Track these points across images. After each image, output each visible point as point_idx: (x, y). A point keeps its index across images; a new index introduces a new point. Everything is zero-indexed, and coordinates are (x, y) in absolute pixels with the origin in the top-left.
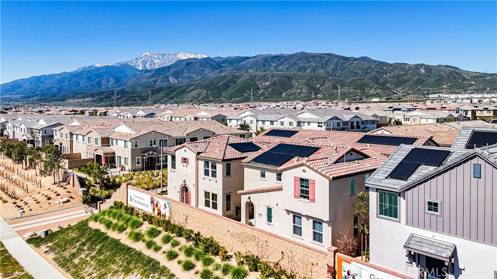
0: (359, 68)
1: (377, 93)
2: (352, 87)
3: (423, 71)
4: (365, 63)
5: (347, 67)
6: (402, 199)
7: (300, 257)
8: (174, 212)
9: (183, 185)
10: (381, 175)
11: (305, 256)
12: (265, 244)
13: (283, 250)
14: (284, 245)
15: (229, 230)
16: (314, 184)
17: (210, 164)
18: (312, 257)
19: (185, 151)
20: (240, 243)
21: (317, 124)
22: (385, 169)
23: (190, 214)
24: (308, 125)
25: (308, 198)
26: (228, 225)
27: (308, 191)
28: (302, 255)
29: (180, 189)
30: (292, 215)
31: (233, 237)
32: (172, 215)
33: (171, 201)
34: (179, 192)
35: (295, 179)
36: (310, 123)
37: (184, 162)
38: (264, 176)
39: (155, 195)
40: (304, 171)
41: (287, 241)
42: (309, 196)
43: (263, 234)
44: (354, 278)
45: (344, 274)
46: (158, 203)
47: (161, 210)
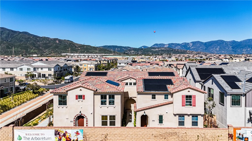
0: (23, 38)
1: (35, 52)
2: (19, 48)
3: (57, 42)
4: (26, 35)
5: (15, 37)
6: (242, 97)
7: (210, 135)
8: (89, 135)
9: (78, 116)
10: (227, 88)
11: (214, 134)
12: (184, 135)
13: (198, 135)
14: (199, 131)
15: (153, 134)
16: (195, 97)
17: (108, 96)
18: (218, 133)
19: (81, 90)
20: (163, 139)
21: (48, 69)
22: (225, 85)
23: (110, 133)
24: (41, 70)
25: (191, 105)
26: (152, 131)
27: (191, 101)
28: (212, 133)
29: (74, 118)
30: (178, 116)
31: (157, 137)
32: (87, 138)
33: (85, 128)
34: (73, 121)
35: (183, 96)
36: (43, 68)
37: (79, 98)
38: (155, 98)
39: (61, 127)
40: (189, 91)
41: (201, 129)
42: (192, 104)
43: (183, 129)
44: (242, 136)
45: (237, 135)
46: (66, 133)
47: (70, 138)
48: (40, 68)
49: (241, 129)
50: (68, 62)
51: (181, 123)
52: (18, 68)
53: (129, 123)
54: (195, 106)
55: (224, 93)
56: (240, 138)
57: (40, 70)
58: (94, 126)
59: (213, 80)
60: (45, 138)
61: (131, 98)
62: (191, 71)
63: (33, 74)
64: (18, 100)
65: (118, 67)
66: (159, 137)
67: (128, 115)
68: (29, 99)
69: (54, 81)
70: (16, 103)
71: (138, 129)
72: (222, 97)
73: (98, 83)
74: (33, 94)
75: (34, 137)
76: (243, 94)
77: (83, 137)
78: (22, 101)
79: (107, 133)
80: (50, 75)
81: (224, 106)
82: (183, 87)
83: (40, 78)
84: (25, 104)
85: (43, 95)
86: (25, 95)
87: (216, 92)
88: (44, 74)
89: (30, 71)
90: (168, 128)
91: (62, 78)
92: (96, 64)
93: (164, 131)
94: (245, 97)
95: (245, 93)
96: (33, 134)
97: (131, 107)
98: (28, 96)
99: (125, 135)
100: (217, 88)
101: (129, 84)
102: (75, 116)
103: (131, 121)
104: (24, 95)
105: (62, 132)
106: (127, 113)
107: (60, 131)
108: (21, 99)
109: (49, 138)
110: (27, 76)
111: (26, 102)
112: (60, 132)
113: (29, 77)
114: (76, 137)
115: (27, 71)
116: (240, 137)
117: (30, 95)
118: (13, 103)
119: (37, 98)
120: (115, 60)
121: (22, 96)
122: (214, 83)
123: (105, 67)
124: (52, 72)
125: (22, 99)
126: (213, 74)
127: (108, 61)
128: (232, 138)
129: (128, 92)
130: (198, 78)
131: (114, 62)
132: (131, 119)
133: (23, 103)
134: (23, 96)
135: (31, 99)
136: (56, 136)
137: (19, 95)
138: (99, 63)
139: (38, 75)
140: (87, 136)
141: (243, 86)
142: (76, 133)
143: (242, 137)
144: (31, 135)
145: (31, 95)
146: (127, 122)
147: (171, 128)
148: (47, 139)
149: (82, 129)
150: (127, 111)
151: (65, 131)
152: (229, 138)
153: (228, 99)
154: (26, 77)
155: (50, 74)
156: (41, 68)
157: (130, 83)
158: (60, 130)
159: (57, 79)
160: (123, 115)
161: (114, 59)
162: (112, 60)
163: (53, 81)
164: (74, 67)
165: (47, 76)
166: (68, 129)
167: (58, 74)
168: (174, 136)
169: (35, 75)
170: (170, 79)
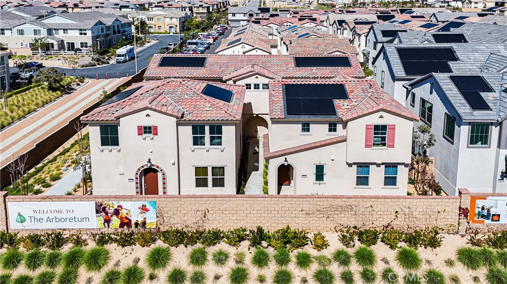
6: (494, 127)
7: (422, 210)
8: (169, 212)
9: (145, 168)
10: (463, 108)
11: (429, 207)
12: (368, 210)
13: (396, 210)
14: (399, 203)
15: (304, 209)
16: (394, 129)
17: (207, 128)
18: (438, 205)
19: (148, 115)
20: (325, 219)
21: (79, 31)
22: (458, 101)
23: (213, 208)
24: (64, 33)
25: (384, 145)
26: (301, 203)
27: (385, 137)
28: (425, 207)
29: (137, 174)
30: (356, 166)
31: (312, 215)
32: (165, 218)
33: (161, 199)
34: (134, 179)
35: (368, 127)
36: (67, 30)
37: (145, 132)
38: (308, 130)
39: (109, 197)
40: (381, 117)
41: (404, 198)
42: (386, 142)
43: (365, 200)
44: (488, 211)
45: (477, 210)
46: (120, 208)
47: (130, 218)
48: (61, 29)
49: (487, 198)
50: (123, 10)
51: (362, 181)
52: (15, 30)
53: (253, 172)
54: (392, 146)
55: (455, 118)
56: (483, 216)
57: (61, 35)
58: (179, 194)
59: (432, 84)
60: (75, 218)
61: (257, 115)
62: (385, 54)
63: (48, 43)
64: (18, 107)
65: (229, 22)
66: (315, 215)
67: (250, 152)
68: (41, 103)
69: (93, 59)
70: (14, 114)
71: (273, 199)
72: (449, 125)
73: (186, 96)
74: (50, 92)
75: (51, 216)
76: (496, 122)
77: (157, 217)
78: (26, 109)
79: (207, 207)
80: (84, 45)
81: (453, 144)
82: (368, 106)
83: (62, 52)
84: (35, 114)
85: (70, 93)
86: (32, 95)
87: (440, 111)
88: (70, 42)
89: (40, 37)
90: (335, 197)
91: (110, 52)
92: (183, 17)
93: (327, 203)
94: (498, 127)
95: (500, 120)
96: (49, 212)
97: (257, 131)
98: (39, 97)
99: (245, 212)
100: (440, 104)
101: (252, 86)
102: (139, 170)
103: (257, 169)
104: (29, 95)
105: (111, 206)
106: (249, 145)
107: (108, 205)
108: (24, 105)
109: (84, 219)
110: (34, 47)
111: (35, 110)
112: (106, 207)
113: (39, 49)
114: (141, 215)
115: (33, 37)
116: (483, 213)
117: (42, 95)
118: (6, 114)
119: (58, 101)
120: (223, 3)
121: (26, 97)
122: (434, 93)
123: (202, 23)
124: (88, 38)
125: (26, 104)
126: (433, 73)
127: (208, 8)
128: (466, 216)
129: (250, 103)
130: (400, 71)
131: (221, 10)
132: (258, 162)
133: (29, 113)
134: (28, 97)
135: (45, 103)
136: (99, 215)
137: (18, 95)
138: (189, 13)
139: (58, 44)
140: (166, 215)
141: (495, 102)
142: (142, 209)
143: (488, 213)
144: (45, 212)
145: (45, 95)
146: (248, 171)
147: (341, 197)
148: (80, 220)
149: (154, 200)
150: (248, 141)
151: (117, 205)
152: (459, 216)
153: (463, 133)
154: (32, 50)
155: (84, 42)
156: (64, 30)
157: (255, 85)
158: (106, 202)
159: (98, 53)
160: (240, 158)
161: (220, 3)
162: (217, 5)
163: (91, 58)
164: (135, 24)
165: (77, 46)
166: (124, 201)
167: (100, 42)
168: (346, 213)
169: (52, 44)
170: (342, 83)
